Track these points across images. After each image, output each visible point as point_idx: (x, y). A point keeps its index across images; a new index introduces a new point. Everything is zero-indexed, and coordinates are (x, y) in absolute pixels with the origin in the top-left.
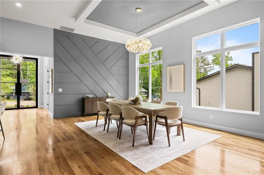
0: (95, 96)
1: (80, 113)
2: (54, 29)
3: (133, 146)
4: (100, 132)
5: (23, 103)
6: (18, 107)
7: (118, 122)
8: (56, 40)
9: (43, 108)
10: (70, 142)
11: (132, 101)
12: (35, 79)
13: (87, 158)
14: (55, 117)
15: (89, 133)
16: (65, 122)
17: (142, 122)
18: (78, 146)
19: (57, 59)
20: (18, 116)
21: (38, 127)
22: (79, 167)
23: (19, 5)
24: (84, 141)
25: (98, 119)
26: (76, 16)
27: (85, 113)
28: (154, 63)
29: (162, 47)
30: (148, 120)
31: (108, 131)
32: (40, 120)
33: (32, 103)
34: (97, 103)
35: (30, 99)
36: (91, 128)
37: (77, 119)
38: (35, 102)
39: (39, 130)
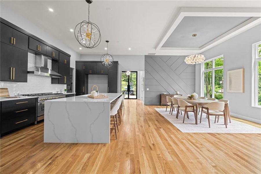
0: (169, 94)
1: (159, 104)
2: (145, 55)
3: (183, 123)
4: (167, 114)
5: (131, 97)
6: (129, 98)
7: (177, 109)
8: (146, 61)
9: (140, 99)
10: (150, 115)
11: (189, 97)
12: (136, 82)
13: (156, 122)
14: (145, 105)
15: (161, 114)
16: (150, 107)
17: (191, 110)
18: (153, 117)
19: (147, 72)
20: (128, 102)
21: (137, 108)
22: (152, 124)
23: (130, 49)
24: (157, 116)
25: (167, 108)
26: (156, 48)
27: (162, 104)
28: (216, 68)
29: (223, 55)
30: (195, 109)
31: (172, 114)
32: (138, 104)
33: (135, 97)
34: (167, 97)
35: (133, 95)
36: (162, 112)
37: (156, 106)
38: (136, 96)
39: (138, 109)
